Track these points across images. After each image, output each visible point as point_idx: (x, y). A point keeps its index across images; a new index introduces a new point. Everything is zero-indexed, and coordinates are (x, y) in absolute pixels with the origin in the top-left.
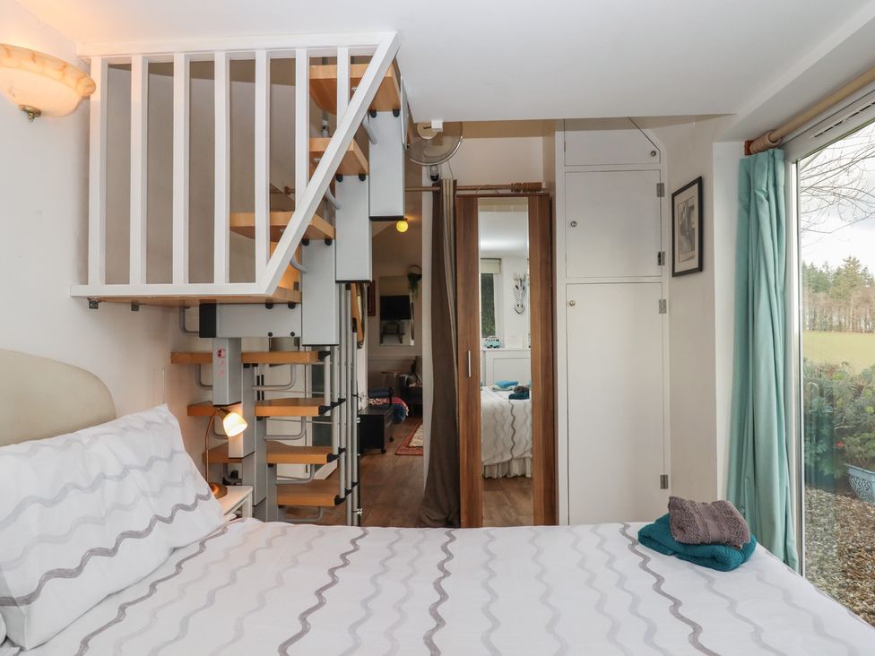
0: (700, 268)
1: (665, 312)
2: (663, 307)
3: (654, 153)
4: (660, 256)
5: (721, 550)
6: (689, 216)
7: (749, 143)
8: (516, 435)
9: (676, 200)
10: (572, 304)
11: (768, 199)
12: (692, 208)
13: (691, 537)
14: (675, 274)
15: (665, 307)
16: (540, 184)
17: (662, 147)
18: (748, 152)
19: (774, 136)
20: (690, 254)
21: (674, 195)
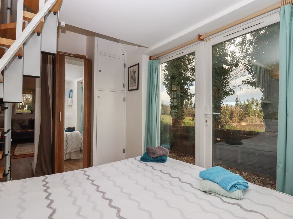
0: (138, 89)
1: (125, 101)
2: (124, 99)
3: (123, 54)
4: (124, 85)
5: (163, 157)
6: (134, 74)
7: (150, 57)
8: (68, 144)
9: (130, 69)
10: (99, 97)
11: (155, 72)
12: (136, 72)
13: (156, 156)
14: (129, 90)
15: (125, 100)
16: (86, 56)
17: (125, 53)
18: (150, 59)
19: (157, 56)
20: (134, 85)
21: (129, 68)
